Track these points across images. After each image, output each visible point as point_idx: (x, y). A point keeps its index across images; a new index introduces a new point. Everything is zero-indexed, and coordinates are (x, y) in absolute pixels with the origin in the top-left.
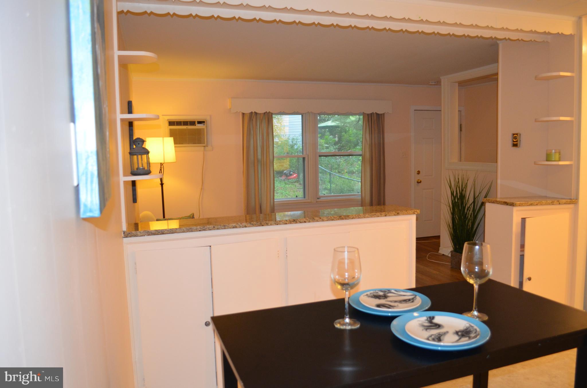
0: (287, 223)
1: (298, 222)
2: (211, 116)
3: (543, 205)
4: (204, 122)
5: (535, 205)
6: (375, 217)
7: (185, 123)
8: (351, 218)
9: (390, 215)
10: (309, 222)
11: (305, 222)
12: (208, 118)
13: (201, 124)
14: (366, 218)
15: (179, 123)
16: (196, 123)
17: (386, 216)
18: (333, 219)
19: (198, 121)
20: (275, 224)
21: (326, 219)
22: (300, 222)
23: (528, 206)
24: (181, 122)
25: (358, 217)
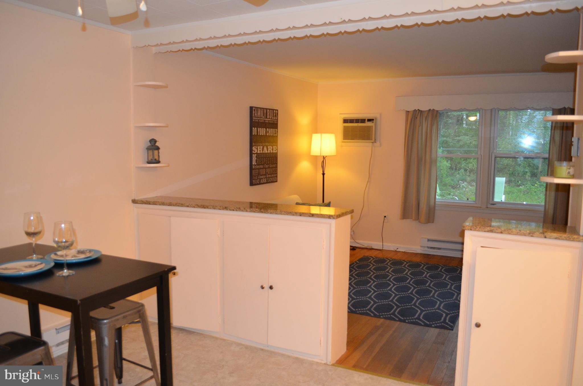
0: (221, 209)
1: (228, 209)
2: (381, 114)
3: (512, 234)
4: (373, 120)
5: (498, 233)
6: (290, 215)
7: (357, 121)
8: (270, 212)
9: (305, 215)
10: (237, 211)
11: (233, 210)
12: (378, 116)
13: (370, 121)
14: (283, 215)
15: (351, 121)
16: (366, 120)
17: (301, 216)
18: (254, 211)
19: (368, 119)
20: (213, 208)
21: (249, 211)
22: (230, 210)
23: (485, 231)
24: (359, 120)
25: (275, 213)
